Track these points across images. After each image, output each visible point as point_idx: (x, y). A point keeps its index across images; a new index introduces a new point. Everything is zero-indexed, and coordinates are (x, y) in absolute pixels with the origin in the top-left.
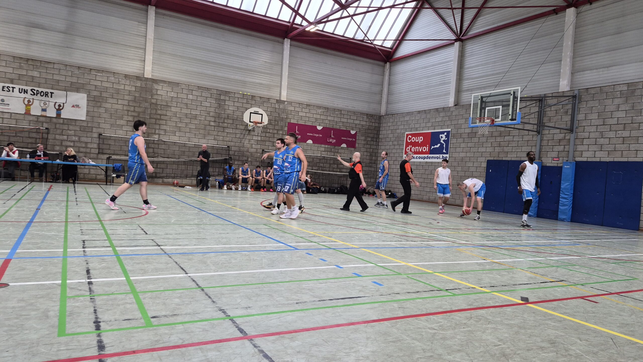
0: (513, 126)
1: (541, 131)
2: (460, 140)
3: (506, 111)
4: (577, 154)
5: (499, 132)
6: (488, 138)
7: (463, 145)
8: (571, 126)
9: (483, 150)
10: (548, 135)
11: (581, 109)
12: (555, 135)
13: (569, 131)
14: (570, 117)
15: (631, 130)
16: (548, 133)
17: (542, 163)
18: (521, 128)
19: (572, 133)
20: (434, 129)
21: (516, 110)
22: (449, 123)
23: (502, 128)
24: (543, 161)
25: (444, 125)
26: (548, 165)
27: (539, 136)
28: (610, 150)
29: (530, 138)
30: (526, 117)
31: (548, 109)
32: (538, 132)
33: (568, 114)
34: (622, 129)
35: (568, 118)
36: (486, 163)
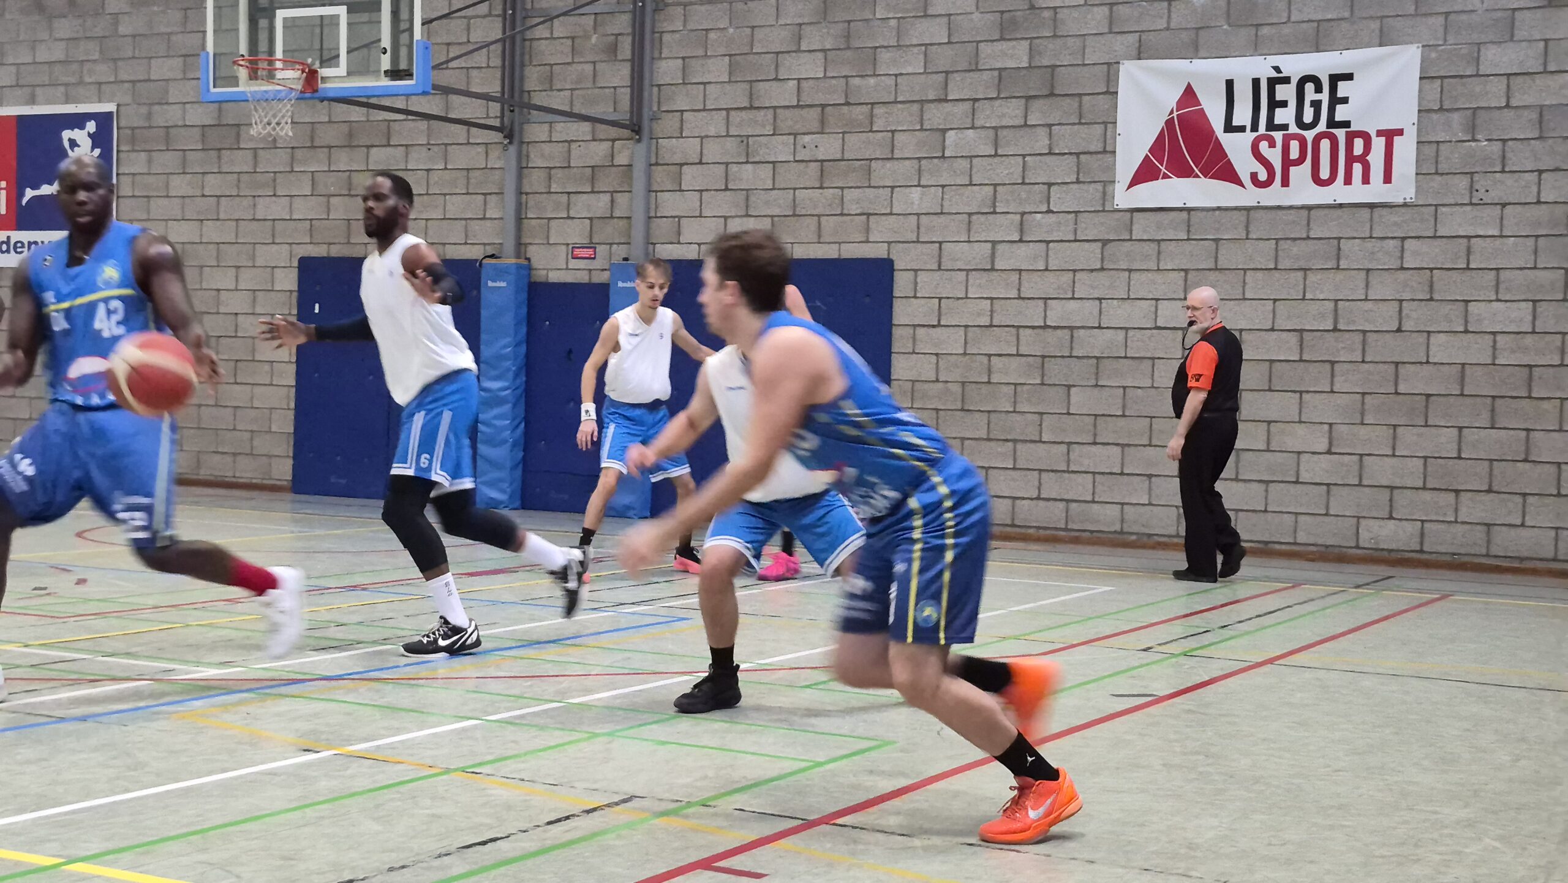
0: (400, 104)
1: (516, 128)
2: (167, 161)
3: (366, 28)
4: (662, 228)
5: (345, 128)
6: (299, 154)
7: (180, 185)
8: (632, 112)
9: (276, 209)
10: (547, 148)
11: (666, 38)
12: (574, 146)
13: (626, 133)
14: (625, 70)
15: (844, 133)
16: (544, 137)
17: (529, 268)
18: (435, 112)
19: (639, 141)
20: (32, 101)
21: (411, 29)
22: (103, 72)
23: (357, 108)
24: (536, 263)
25: (81, 83)
26: (554, 277)
27: (513, 149)
28: (777, 211)
29: (472, 157)
30: (452, 65)
31: (541, 32)
32: (510, 133)
33: (620, 57)
34: (815, 125)
35: (619, 75)
36: (294, 274)
